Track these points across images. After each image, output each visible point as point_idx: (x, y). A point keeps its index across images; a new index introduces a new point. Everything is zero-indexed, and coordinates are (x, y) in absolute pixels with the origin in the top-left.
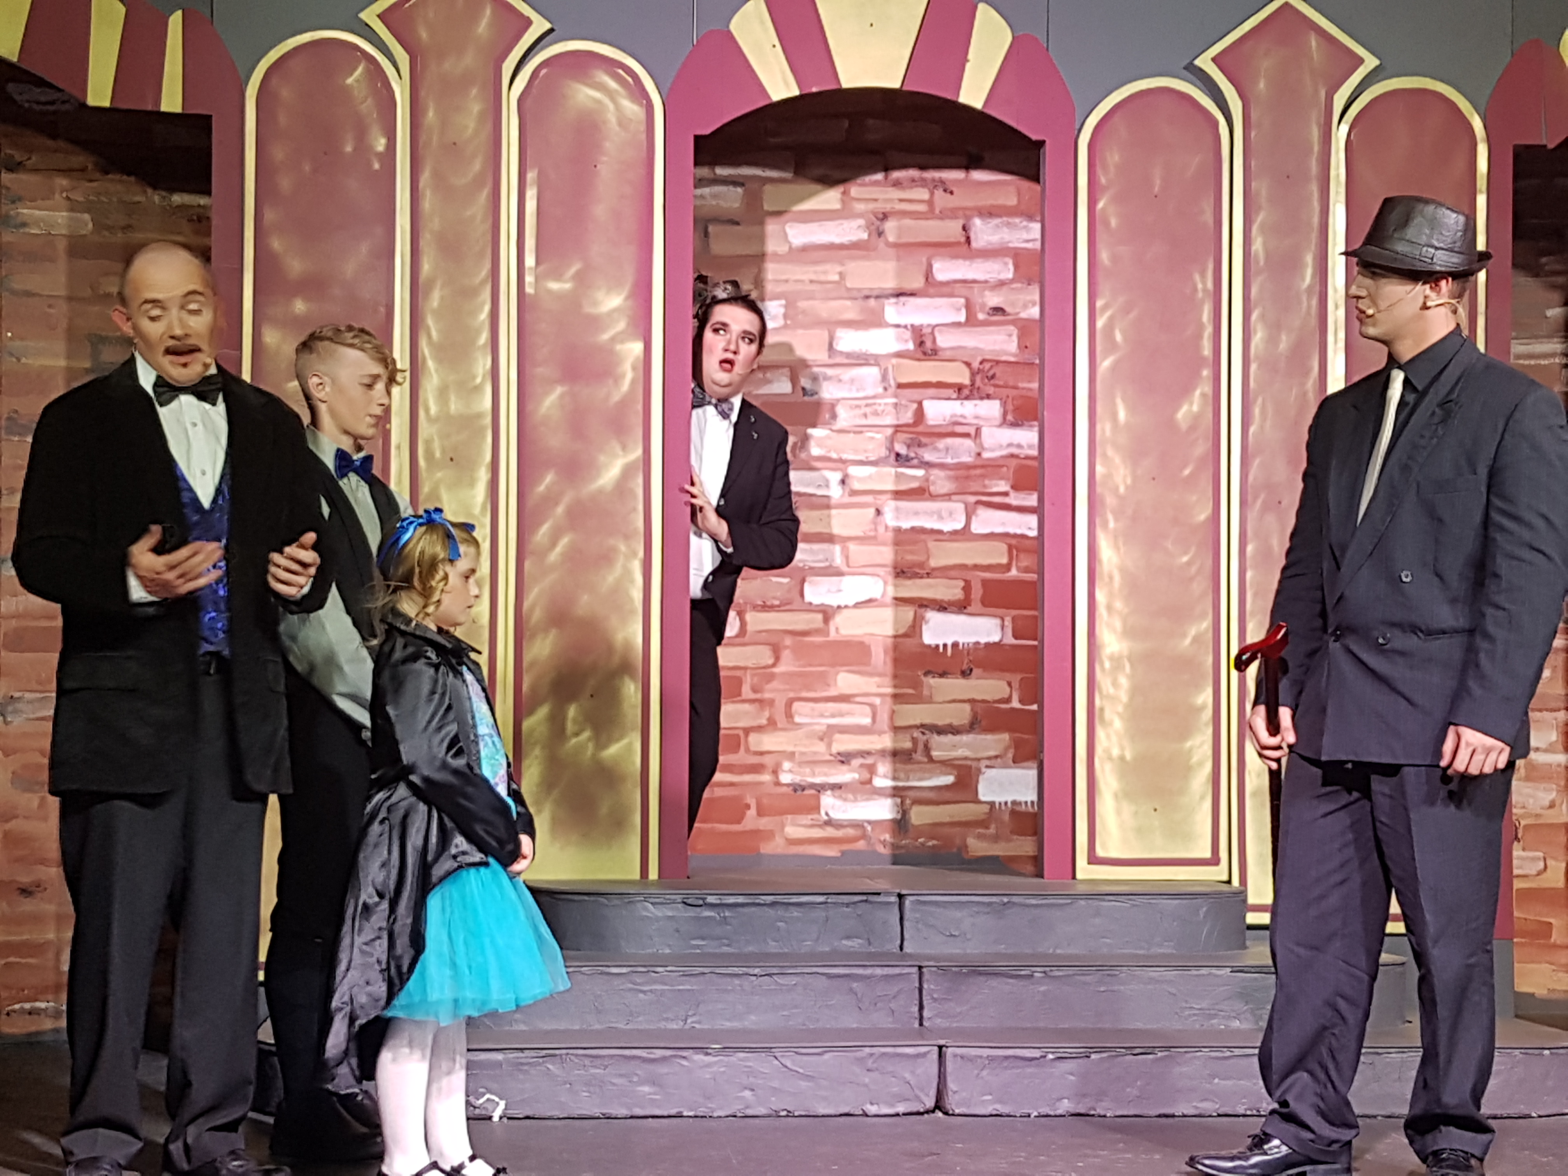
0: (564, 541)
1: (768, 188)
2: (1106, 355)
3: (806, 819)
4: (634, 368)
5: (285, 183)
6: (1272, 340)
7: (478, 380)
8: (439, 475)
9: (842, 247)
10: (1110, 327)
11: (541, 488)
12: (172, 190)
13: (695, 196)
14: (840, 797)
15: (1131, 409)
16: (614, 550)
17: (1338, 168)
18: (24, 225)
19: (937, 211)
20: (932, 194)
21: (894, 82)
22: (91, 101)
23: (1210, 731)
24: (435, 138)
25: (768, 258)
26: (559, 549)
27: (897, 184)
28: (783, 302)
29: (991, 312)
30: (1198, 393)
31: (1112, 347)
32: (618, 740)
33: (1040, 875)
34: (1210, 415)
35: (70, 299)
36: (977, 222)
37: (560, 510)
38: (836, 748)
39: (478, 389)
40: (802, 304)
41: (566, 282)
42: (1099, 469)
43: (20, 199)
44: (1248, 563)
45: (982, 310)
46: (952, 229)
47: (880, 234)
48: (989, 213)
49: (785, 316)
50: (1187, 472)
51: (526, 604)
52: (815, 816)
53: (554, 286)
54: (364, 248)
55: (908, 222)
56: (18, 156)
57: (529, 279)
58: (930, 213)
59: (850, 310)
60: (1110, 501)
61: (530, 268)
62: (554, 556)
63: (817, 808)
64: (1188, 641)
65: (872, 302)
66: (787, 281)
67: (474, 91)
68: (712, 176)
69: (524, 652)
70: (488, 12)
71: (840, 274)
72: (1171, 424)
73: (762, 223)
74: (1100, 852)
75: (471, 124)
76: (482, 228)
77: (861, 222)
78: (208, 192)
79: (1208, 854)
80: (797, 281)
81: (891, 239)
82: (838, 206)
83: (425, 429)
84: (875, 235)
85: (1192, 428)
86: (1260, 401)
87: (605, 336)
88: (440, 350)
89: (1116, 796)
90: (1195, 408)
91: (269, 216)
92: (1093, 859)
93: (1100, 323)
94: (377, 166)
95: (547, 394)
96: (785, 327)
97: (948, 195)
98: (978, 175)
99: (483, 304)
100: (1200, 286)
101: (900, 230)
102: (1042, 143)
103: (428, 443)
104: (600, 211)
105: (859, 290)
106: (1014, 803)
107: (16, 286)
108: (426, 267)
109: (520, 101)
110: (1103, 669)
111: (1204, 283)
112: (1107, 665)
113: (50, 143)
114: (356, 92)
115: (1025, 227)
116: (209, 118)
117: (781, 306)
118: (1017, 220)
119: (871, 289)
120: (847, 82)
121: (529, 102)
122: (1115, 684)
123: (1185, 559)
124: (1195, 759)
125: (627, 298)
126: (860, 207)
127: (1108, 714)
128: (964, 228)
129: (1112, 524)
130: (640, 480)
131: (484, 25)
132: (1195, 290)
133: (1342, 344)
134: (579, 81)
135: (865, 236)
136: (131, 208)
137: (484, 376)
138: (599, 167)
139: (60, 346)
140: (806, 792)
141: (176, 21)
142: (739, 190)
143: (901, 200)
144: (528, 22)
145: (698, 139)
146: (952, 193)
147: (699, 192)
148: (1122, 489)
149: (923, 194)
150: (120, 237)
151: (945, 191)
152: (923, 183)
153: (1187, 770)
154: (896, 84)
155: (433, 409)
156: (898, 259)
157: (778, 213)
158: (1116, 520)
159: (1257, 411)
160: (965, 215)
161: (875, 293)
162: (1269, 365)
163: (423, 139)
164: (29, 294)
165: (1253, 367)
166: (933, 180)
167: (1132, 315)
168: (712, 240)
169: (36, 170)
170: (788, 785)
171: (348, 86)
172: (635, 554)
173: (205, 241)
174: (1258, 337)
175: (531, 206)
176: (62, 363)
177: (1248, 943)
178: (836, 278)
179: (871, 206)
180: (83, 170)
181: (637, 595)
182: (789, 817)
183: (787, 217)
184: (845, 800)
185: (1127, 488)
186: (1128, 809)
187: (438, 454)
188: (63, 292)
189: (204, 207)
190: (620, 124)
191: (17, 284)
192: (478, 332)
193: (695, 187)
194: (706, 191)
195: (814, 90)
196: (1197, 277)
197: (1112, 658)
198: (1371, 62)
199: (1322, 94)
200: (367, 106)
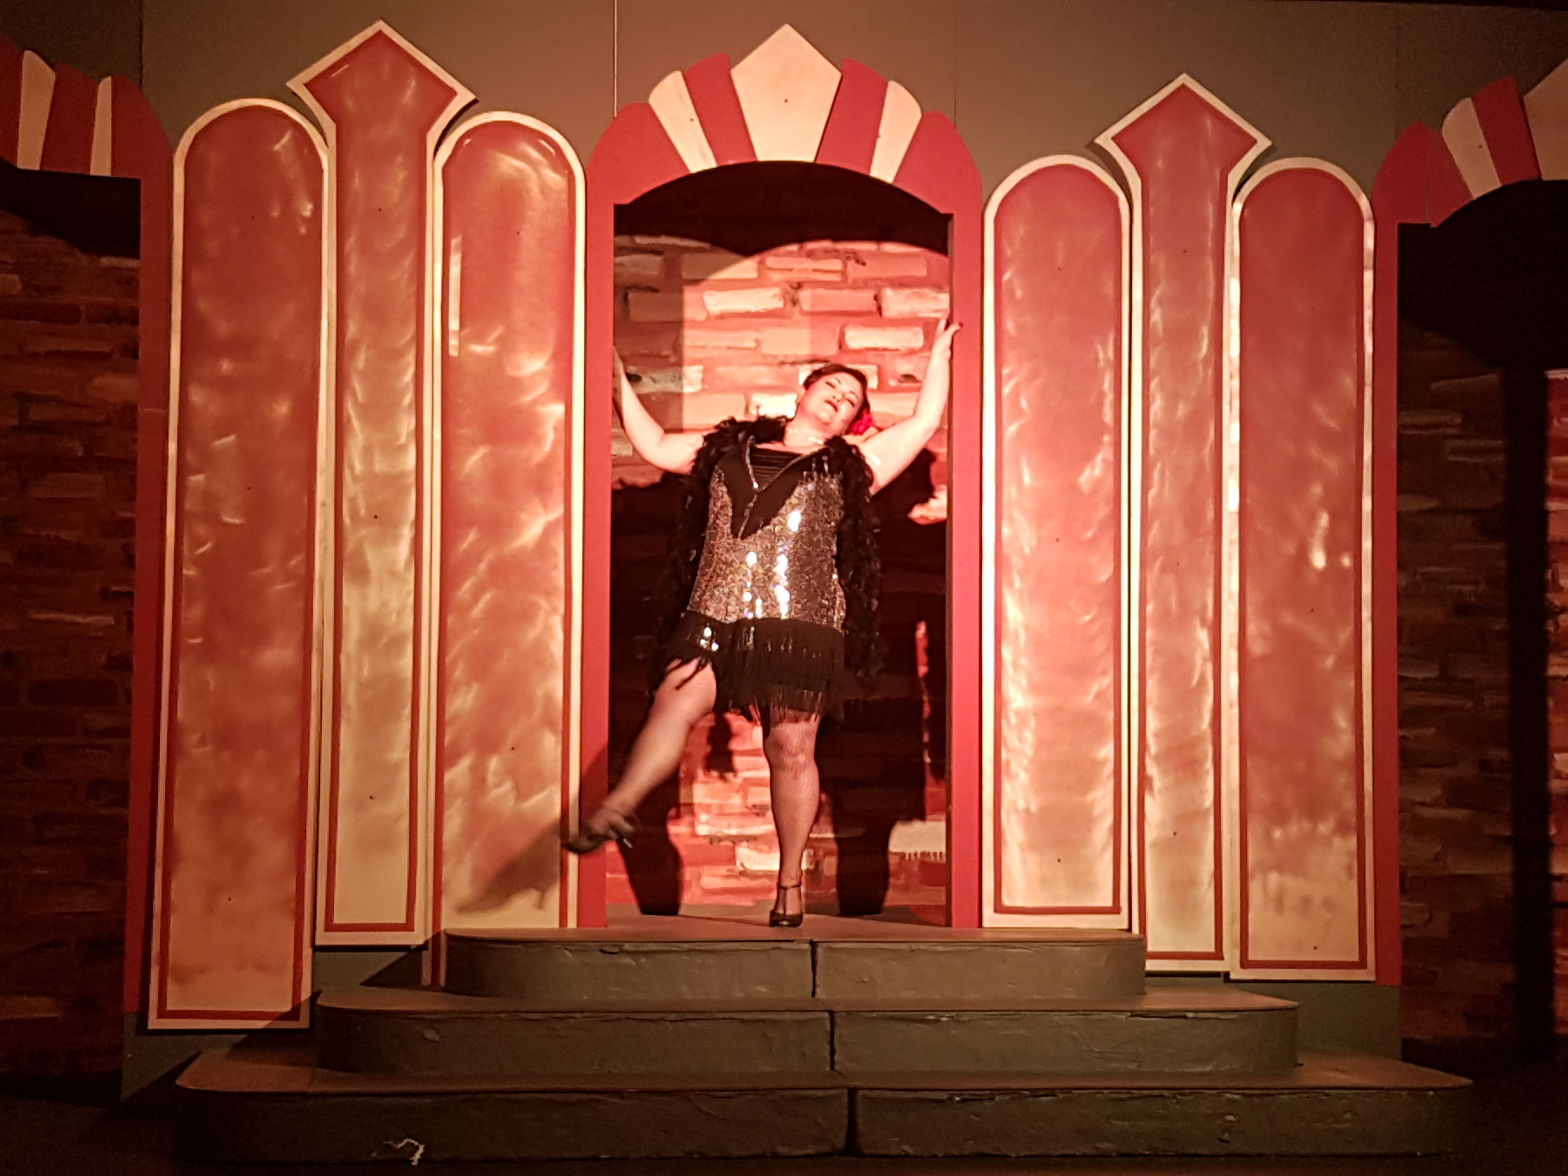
0: (487, 597)
1: (687, 257)
2: (1012, 421)
3: (722, 870)
4: (555, 429)
5: (212, 246)
6: (1170, 408)
7: (403, 440)
8: (363, 532)
9: (757, 315)
10: (1016, 394)
11: (465, 545)
12: (101, 253)
13: (615, 265)
14: (756, 849)
15: (1036, 473)
16: (535, 606)
17: (1232, 244)
19: (850, 281)
20: (845, 266)
21: (809, 157)
22: (21, 165)
23: (1111, 784)
24: (361, 204)
25: (686, 325)
26: (481, 605)
27: (810, 255)
28: (701, 367)
29: (902, 379)
30: (1099, 457)
31: (1018, 413)
32: (538, 792)
33: (949, 924)
34: (1111, 480)
36: (888, 293)
37: (483, 566)
38: (751, 801)
39: (402, 448)
40: (721, 370)
41: (490, 344)
42: (1005, 531)
44: (1149, 623)
45: (894, 377)
46: (864, 299)
47: (795, 302)
48: (900, 284)
49: (703, 381)
50: (1089, 534)
51: (448, 659)
52: (729, 867)
53: (478, 349)
54: (290, 311)
55: (821, 292)
57: (453, 342)
58: (844, 283)
59: (765, 375)
60: (1016, 562)
61: (454, 332)
62: (477, 611)
63: (732, 859)
64: (1090, 698)
65: (787, 369)
66: (704, 347)
67: (399, 161)
68: (631, 245)
69: (447, 705)
70: (413, 83)
71: (757, 341)
72: (1074, 487)
73: (681, 292)
74: (1006, 902)
75: (396, 191)
76: (406, 291)
77: (777, 291)
78: (135, 255)
79: (1109, 903)
80: (714, 347)
81: (806, 307)
82: (754, 275)
83: (350, 488)
84: (789, 306)
85: (1095, 491)
86: (1159, 466)
87: (527, 399)
88: (365, 411)
89: (1022, 847)
90: (1097, 472)
91: (196, 278)
92: (999, 908)
93: (1006, 390)
94: (303, 230)
95: (472, 454)
96: (703, 390)
97: (860, 267)
98: (890, 248)
99: (408, 366)
100: (1101, 355)
101: (814, 298)
102: (949, 217)
103: (353, 500)
104: (523, 277)
105: (775, 357)
106: (923, 854)
108: (352, 329)
109: (445, 169)
110: (1009, 723)
111: (1105, 352)
112: (1013, 720)
114: (283, 159)
115: (935, 298)
116: (136, 183)
117: (699, 371)
118: (927, 291)
119: (786, 356)
120: (763, 154)
121: (453, 170)
122: (1021, 739)
123: (1087, 618)
124: (1097, 811)
125: (547, 363)
126: (776, 277)
127: (1014, 767)
128: (876, 298)
129: (1017, 584)
130: (561, 538)
131: (409, 95)
132: (1097, 359)
133: (1236, 412)
134: (501, 151)
135: (780, 304)
136: (60, 270)
137: (408, 435)
138: (522, 233)
140: (723, 843)
141: (105, 87)
142: (658, 259)
143: (815, 271)
144: (452, 93)
145: (618, 208)
146: (864, 264)
147: (619, 259)
148: (1027, 550)
149: (837, 265)
150: (49, 299)
151: (857, 262)
152: (836, 254)
153: (1089, 822)
154: (809, 158)
155: (358, 467)
156: (813, 327)
157: (696, 282)
158: (1022, 580)
159: (1156, 475)
160: (877, 286)
161: (790, 360)
162: (1167, 433)
163: (349, 203)
165: (1153, 433)
166: (847, 252)
167: (1037, 383)
168: (631, 306)
170: (705, 837)
171: (276, 152)
172: (554, 610)
173: (133, 303)
174: (1157, 406)
175: (455, 271)
177: (1147, 990)
178: (752, 344)
179: (787, 276)
181: (557, 649)
182: (706, 868)
183: (704, 284)
184: (760, 851)
185: (1032, 549)
186: (1033, 859)
187: (363, 512)
189: (131, 269)
190: (542, 193)
192: (403, 394)
193: (616, 255)
194: (626, 259)
195: (731, 162)
196: (1099, 347)
197: (1017, 713)
198: (1263, 143)
199: (1217, 173)
200: (294, 172)
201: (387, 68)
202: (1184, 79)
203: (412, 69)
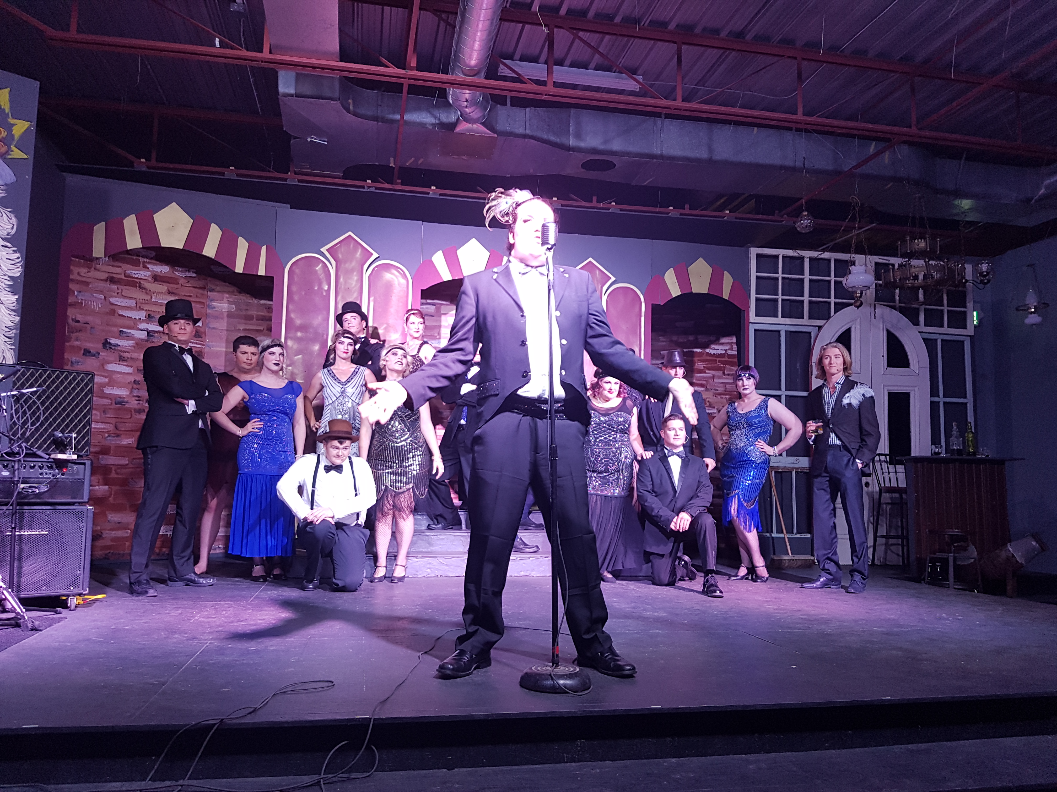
1: (442, 307)
5: (296, 297)
12: (261, 299)
18: (215, 308)
22: (237, 271)
24: (343, 287)
35: (227, 330)
43: (213, 300)
54: (320, 317)
56: (213, 287)
67: (355, 273)
68: (426, 302)
70: (360, 251)
73: (440, 317)
75: (354, 283)
78: (272, 300)
91: (290, 307)
94: (325, 293)
104: (392, 309)
107: (211, 326)
109: (369, 277)
113: (223, 283)
114: (319, 272)
116: (273, 277)
121: (371, 277)
131: (359, 254)
134: (386, 272)
136: (248, 304)
138: (392, 297)
139: (224, 345)
141: (264, 249)
142: (434, 307)
144: (372, 254)
145: (422, 290)
150: (244, 313)
157: (445, 314)
163: (339, 286)
164: (214, 328)
169: (219, 292)
171: (317, 270)
173: (270, 315)
175: (371, 307)
176: (224, 349)
180: (233, 292)
183: (448, 315)
188: (225, 328)
189: (270, 304)
190: (399, 284)
191: (212, 326)
194: (424, 306)
195: (456, 278)
198: (613, 279)
199: (600, 287)
200: (322, 276)
201: (352, 246)
202: (590, 259)
203: (360, 247)
